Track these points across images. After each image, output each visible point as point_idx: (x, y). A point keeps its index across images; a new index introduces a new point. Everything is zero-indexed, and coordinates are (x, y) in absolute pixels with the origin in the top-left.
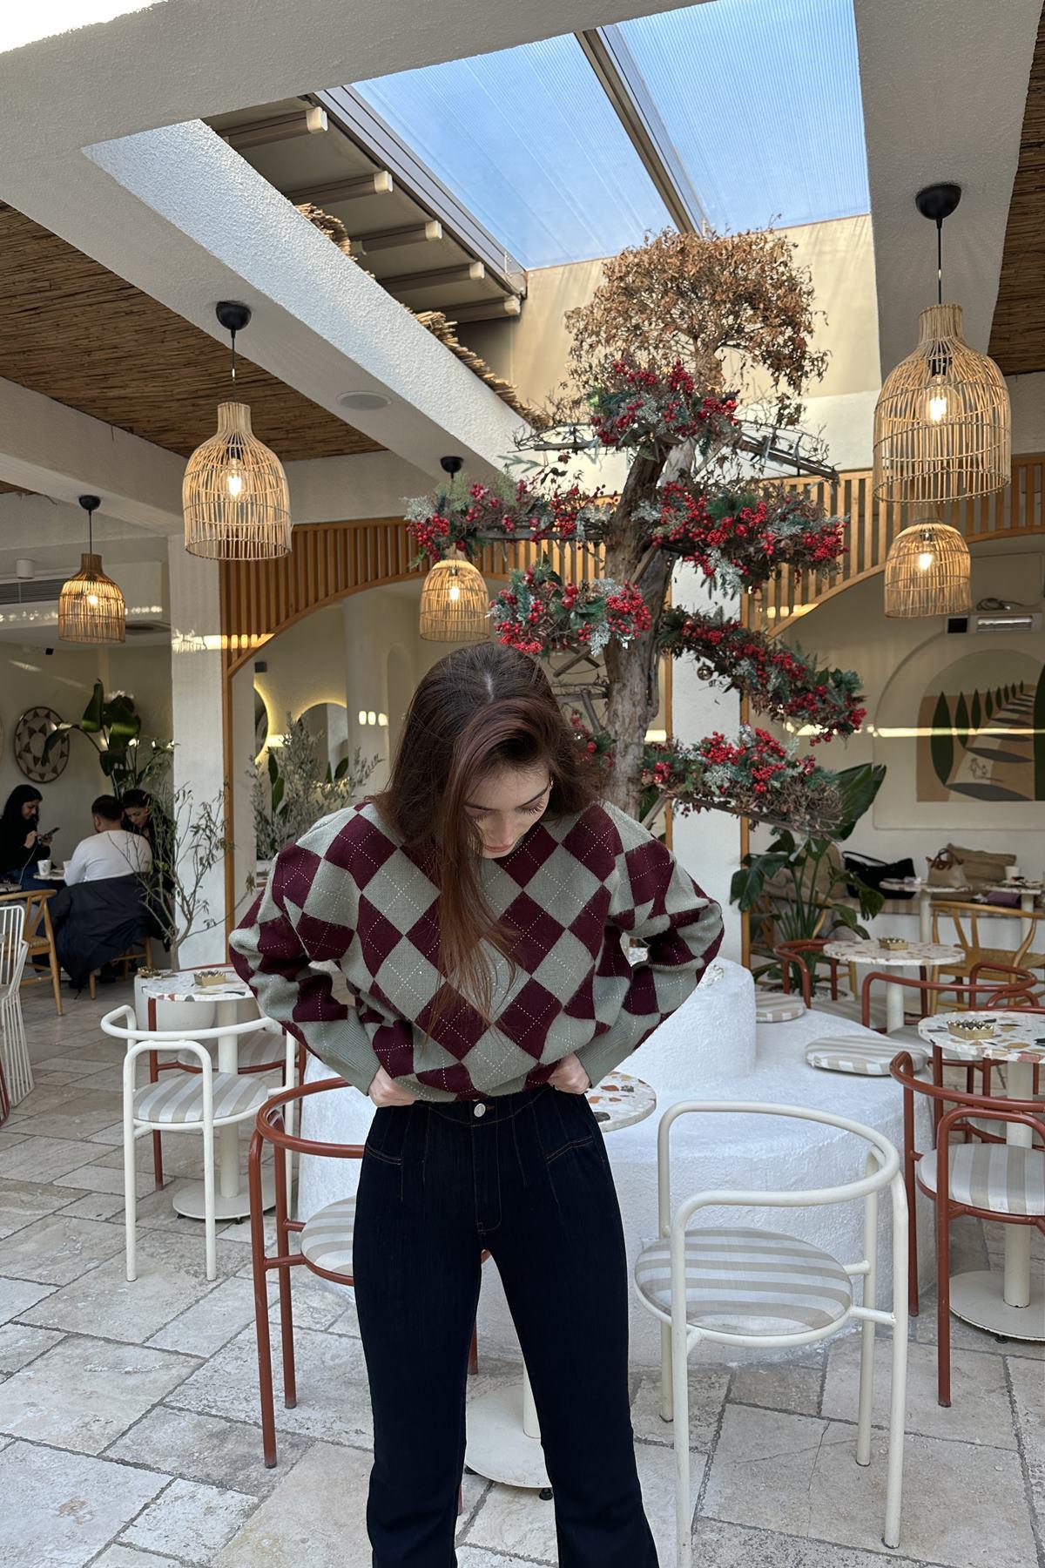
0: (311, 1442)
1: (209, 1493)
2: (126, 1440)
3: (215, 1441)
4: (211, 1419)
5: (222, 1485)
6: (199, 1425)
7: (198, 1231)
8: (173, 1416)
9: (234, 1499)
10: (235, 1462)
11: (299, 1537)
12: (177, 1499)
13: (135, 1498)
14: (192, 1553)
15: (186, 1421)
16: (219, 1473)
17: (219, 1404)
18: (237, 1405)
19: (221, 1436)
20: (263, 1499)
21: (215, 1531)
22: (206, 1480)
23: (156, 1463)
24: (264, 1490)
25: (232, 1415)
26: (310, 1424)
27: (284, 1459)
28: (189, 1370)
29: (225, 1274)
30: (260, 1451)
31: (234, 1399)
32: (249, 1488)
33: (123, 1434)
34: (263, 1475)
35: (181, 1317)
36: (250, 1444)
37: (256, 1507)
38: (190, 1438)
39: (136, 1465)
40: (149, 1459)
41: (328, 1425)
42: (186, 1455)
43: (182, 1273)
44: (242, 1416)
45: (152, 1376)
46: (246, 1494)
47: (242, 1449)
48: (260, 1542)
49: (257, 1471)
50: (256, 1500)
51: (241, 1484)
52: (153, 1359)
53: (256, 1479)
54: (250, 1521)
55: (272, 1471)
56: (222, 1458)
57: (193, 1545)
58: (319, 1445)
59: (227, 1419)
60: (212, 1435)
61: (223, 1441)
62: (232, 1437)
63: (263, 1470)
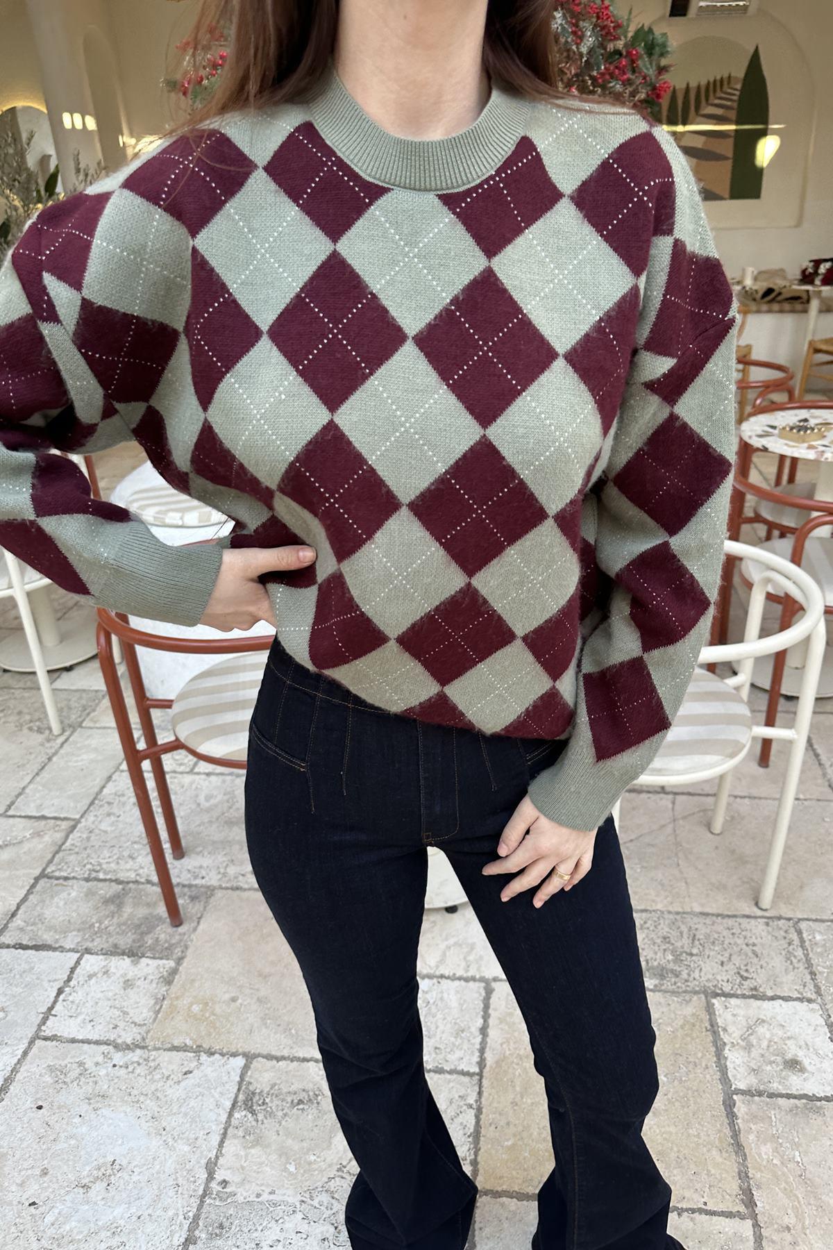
0: (210, 891)
1: (122, 965)
2: (18, 921)
3: (112, 908)
4: (101, 885)
5: (134, 954)
6: (90, 894)
7: (29, 684)
8: (60, 888)
9: (150, 967)
10: (139, 926)
11: (227, 996)
12: (90, 977)
13: (46, 984)
14: (123, 1033)
15: (75, 891)
16: (125, 941)
17: (104, 866)
18: (123, 865)
19: (116, 901)
20: (179, 961)
21: (140, 1005)
22: (115, 951)
23: (57, 941)
24: (178, 952)
25: (122, 876)
26: (203, 873)
27: (188, 915)
28: (63, 834)
29: (70, 726)
30: (162, 910)
31: (118, 858)
32: (162, 952)
33: (13, 915)
34: (171, 936)
35: (38, 779)
36: (148, 905)
37: (174, 972)
38: (85, 908)
39: (37, 948)
40: (48, 938)
41: (222, 871)
42: (85, 927)
43: (25, 731)
44: (132, 876)
45: (26, 846)
46: (161, 959)
47: (142, 912)
48: (189, 1008)
49: (164, 932)
50: (172, 964)
51: (152, 949)
52: (20, 828)
53: (166, 941)
54: (174, 988)
55: (181, 929)
56: (124, 924)
57: (122, 1024)
58: (219, 894)
59: (118, 882)
60: (107, 902)
61: (120, 906)
62: (129, 900)
63: (170, 930)
